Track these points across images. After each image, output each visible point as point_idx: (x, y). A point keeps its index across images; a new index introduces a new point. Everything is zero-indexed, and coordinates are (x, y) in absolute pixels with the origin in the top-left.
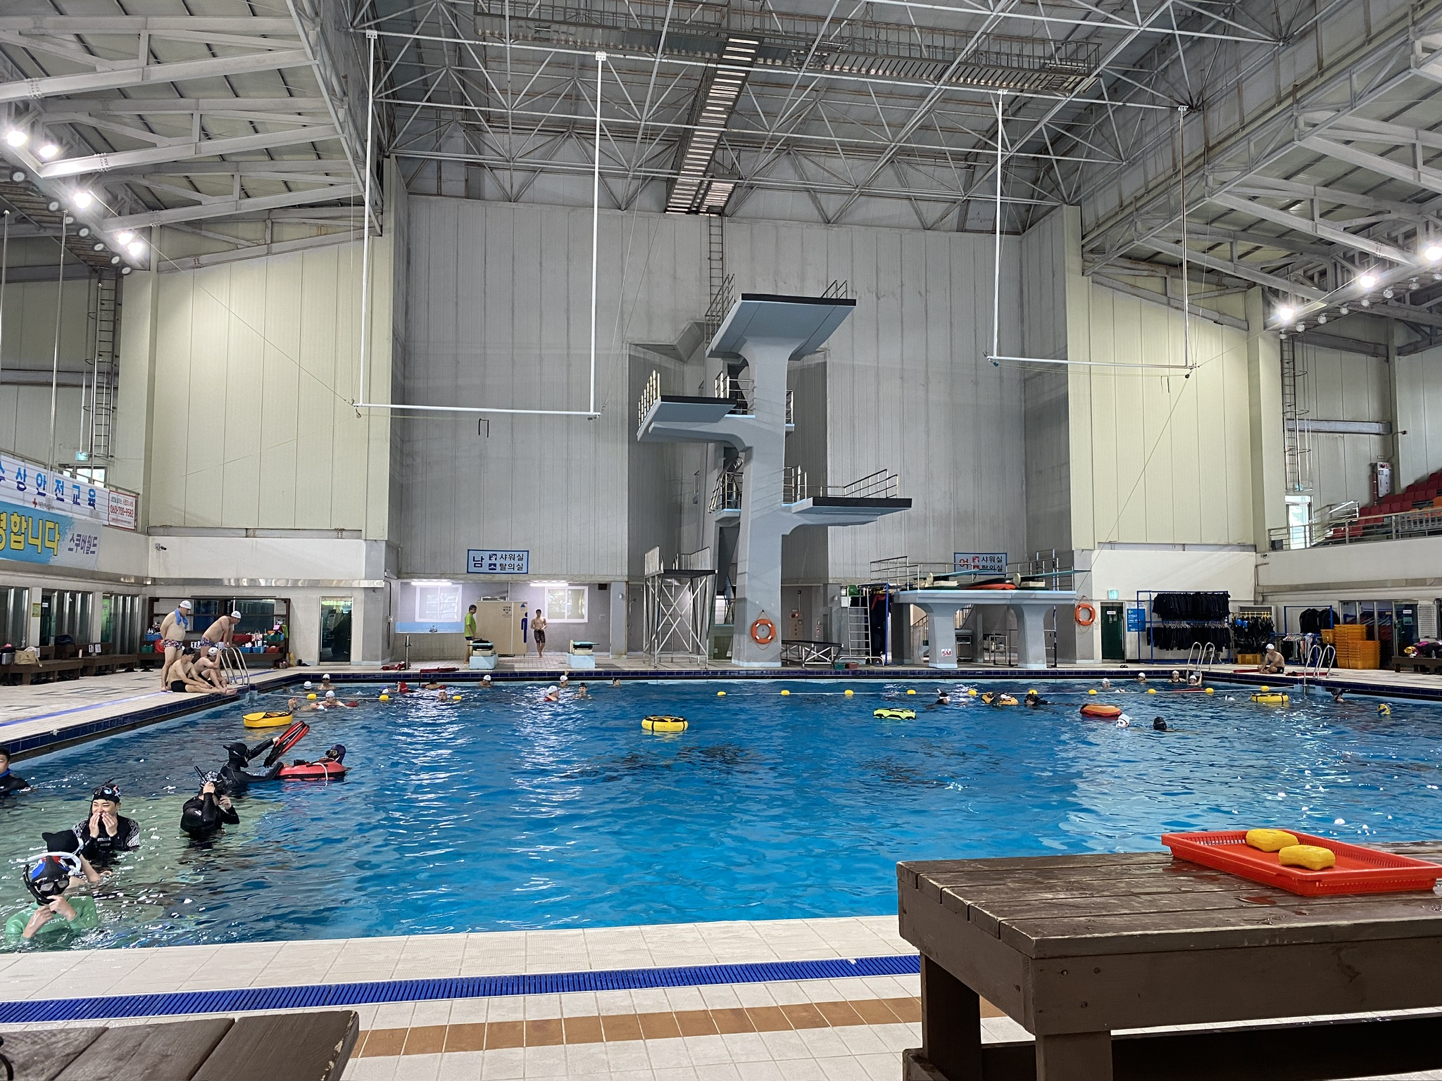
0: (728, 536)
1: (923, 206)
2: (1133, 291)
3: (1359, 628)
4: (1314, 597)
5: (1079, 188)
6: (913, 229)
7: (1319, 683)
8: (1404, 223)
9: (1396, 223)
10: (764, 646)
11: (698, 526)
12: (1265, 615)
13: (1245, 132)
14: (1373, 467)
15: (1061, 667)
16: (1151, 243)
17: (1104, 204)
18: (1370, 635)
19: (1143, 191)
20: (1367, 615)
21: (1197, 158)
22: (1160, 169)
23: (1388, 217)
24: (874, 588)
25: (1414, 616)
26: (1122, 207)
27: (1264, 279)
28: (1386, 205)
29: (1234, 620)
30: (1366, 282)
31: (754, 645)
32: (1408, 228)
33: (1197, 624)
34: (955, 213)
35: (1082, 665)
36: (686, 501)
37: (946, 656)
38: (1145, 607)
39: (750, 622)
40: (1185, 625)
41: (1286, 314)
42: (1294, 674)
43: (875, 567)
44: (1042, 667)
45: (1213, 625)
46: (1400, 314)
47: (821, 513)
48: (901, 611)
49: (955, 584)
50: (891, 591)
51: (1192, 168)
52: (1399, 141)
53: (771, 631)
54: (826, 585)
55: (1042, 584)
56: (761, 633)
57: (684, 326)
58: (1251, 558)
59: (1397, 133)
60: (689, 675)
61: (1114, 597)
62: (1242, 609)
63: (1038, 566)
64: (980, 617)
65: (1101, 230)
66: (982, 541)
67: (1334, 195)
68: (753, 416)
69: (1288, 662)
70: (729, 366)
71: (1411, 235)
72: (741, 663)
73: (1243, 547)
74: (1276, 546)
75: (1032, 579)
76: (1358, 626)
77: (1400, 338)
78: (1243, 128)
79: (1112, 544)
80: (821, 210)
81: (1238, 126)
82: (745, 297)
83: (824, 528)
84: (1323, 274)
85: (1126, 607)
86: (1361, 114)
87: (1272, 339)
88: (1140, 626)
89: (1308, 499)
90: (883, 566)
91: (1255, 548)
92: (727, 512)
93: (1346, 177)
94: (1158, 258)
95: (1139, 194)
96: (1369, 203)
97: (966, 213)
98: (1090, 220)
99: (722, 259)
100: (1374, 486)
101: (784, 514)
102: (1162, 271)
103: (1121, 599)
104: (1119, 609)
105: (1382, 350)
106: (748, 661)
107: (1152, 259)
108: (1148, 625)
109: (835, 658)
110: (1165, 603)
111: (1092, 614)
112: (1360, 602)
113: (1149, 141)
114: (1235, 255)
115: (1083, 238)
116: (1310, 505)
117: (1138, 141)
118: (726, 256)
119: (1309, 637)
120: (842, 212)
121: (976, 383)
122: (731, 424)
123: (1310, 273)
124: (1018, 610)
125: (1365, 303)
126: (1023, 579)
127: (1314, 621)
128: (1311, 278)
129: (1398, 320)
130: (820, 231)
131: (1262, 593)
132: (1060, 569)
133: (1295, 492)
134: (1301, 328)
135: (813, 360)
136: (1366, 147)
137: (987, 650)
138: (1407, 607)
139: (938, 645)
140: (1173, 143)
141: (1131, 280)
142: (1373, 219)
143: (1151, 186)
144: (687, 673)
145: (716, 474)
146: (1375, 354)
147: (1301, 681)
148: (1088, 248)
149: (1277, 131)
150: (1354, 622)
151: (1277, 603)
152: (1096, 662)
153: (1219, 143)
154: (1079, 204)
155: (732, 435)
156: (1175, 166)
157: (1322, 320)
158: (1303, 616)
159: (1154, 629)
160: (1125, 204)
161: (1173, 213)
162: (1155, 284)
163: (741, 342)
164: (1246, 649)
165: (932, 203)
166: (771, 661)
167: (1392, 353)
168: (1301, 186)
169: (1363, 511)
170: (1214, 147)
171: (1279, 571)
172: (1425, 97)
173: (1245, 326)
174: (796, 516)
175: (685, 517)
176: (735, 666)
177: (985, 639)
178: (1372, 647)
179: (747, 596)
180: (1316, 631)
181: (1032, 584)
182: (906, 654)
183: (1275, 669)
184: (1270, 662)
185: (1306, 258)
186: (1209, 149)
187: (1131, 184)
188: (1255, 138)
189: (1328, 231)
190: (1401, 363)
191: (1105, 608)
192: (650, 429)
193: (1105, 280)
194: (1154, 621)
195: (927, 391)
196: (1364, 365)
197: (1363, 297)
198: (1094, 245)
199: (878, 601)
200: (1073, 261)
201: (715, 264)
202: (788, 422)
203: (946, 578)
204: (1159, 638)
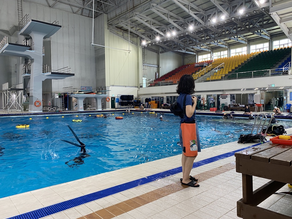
0: (26, 81)
1: (73, 8)
2: (117, 34)
3: (154, 102)
4: (147, 96)
5: (107, 10)
6: (71, 13)
7: (150, 111)
8: (164, 28)
9: (163, 28)
10: (38, 107)
11: (17, 78)
12: (139, 99)
13: (141, 5)
14: (156, 73)
15: (104, 110)
16: (121, 25)
17: (113, 15)
18: (156, 103)
19: (121, 13)
20: (156, 99)
21: (132, 8)
22: (124, 9)
23: (162, 27)
24: (65, 94)
25: (163, 99)
26: (116, 16)
27: (141, 35)
28: (162, 24)
29: (134, 100)
30: (158, 39)
31: (35, 107)
32: (164, 30)
33: (128, 101)
34: (80, 11)
35: (107, 109)
36: (13, 71)
37: (81, 108)
38: (119, 98)
39: (34, 101)
40: (126, 101)
41: (144, 43)
42: (146, 110)
43: (64, 89)
44: (101, 110)
45: (131, 101)
46: (162, 46)
47: (52, 76)
48: (70, 98)
49: (83, 93)
50: (69, 94)
51: (131, 10)
52: (166, 12)
53: (40, 104)
54: (51, 93)
55: (101, 93)
56: (37, 104)
57: (11, 26)
58: (137, 89)
59: (165, 11)
60: (18, 115)
61: (113, 96)
62: (135, 98)
63: (99, 90)
64: (87, 100)
65: (112, 20)
66: (87, 84)
67: (154, 21)
68: (34, 51)
69: (144, 108)
70: (26, 38)
71: (165, 31)
72: (32, 111)
73: (135, 87)
74: (141, 87)
75: (99, 92)
76: (154, 101)
77: (160, 50)
78: (141, 4)
79: (113, 85)
80: (48, 3)
81: (140, 4)
82: (32, 20)
83: (51, 80)
84: (150, 36)
85: (116, 98)
86: (161, 6)
87: (141, 48)
88: (118, 102)
89: (146, 78)
90: (66, 89)
91: (138, 87)
92: (27, 75)
93: (157, 18)
94: (122, 28)
95: (120, 14)
96: (159, 24)
97: (83, 11)
98: (109, 18)
99: (22, 10)
100: (156, 77)
101: (43, 76)
102: (122, 31)
103: (115, 96)
104: (114, 98)
105: (158, 52)
106: (34, 111)
107: (121, 28)
108: (119, 101)
109: (56, 110)
110: (123, 97)
111: (109, 99)
112: (155, 97)
113: (122, 3)
114: (137, 30)
115: (108, 21)
116: (146, 80)
117: (120, 3)
118: (23, 10)
119: (147, 103)
120: (54, 5)
121: (85, 50)
122: (28, 52)
123: (148, 36)
124: (96, 98)
125: (157, 43)
126: (97, 92)
127: (147, 100)
128: (148, 37)
129: (160, 46)
130: (48, 9)
131: (138, 95)
132: (104, 90)
133: (144, 77)
134: (146, 46)
135: (48, 39)
136: (161, 12)
137: (88, 107)
138: (162, 98)
139: (80, 106)
140: (127, 4)
141: (117, 32)
142: (160, 27)
143: (122, 12)
144: (17, 114)
145: (23, 65)
146: (157, 53)
147: (147, 111)
148: (109, 24)
149: (147, 6)
150: (153, 100)
151: (141, 97)
152: (110, 109)
153: (136, 6)
154: (107, 14)
155: (28, 55)
156: (127, 9)
157: (150, 45)
158: (146, 99)
159: (121, 102)
160: (117, 15)
161: (126, 19)
162: (121, 33)
163: (30, 32)
164: (136, 106)
165: (75, 7)
166: (40, 111)
167: (159, 53)
168: (149, 18)
169: (155, 81)
170: (135, 7)
171: (142, 91)
172: (171, 5)
173: (137, 44)
174: (46, 77)
175: (12, 76)
176: (29, 112)
177: (88, 104)
178: (157, 104)
179: (33, 95)
180: (148, 102)
181: (99, 93)
182: (71, 108)
183: (142, 109)
184: (141, 108)
185: (148, 32)
186: (134, 7)
187: (118, 12)
188: (143, 6)
189: (153, 28)
190: (160, 54)
191: (112, 98)
192: (4, 52)
193: (112, 31)
194: (120, 100)
195: (75, 50)
196: (155, 54)
197: (157, 41)
198: (110, 23)
199: (65, 97)
200: (106, 26)
201: (19, 11)
202: (43, 53)
203: (81, 92)
204: (122, 104)
